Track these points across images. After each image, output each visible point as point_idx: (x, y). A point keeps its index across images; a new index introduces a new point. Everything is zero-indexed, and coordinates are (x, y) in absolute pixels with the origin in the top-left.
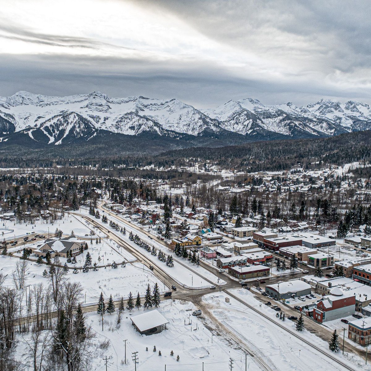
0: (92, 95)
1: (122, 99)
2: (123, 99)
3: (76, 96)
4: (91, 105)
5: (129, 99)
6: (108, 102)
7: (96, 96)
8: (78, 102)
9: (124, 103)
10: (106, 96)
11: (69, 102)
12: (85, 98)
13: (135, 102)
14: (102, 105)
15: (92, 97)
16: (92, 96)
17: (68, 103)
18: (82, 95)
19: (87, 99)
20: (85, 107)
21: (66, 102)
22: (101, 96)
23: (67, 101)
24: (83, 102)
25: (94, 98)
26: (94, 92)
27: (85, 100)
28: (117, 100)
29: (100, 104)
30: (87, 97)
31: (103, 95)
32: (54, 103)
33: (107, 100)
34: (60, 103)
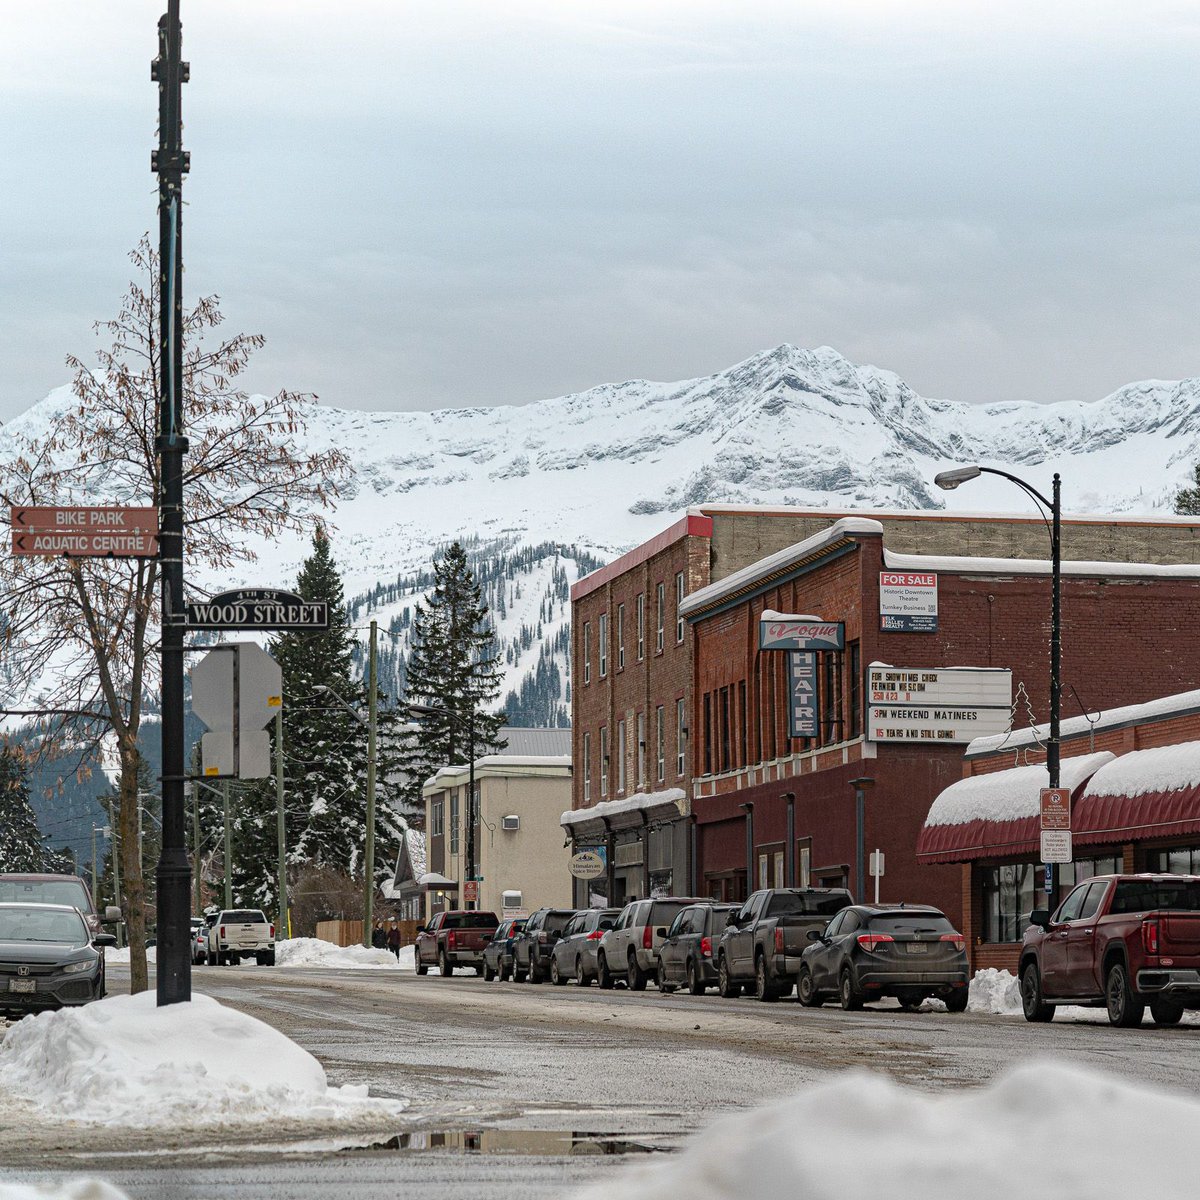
0: (750, 379)
1: (1048, 413)
2: (1070, 409)
3: (598, 399)
4: (738, 478)
5: (1131, 413)
6: (910, 443)
7: (789, 393)
8: (620, 453)
9: (1075, 448)
10: (892, 392)
11: (533, 456)
12: (681, 412)
13: (1182, 441)
14: (844, 472)
15: (750, 404)
16: (749, 392)
17: (519, 469)
18: (655, 389)
19: (704, 425)
20: (679, 496)
21: (502, 462)
22: (838, 392)
23: (517, 451)
24: (664, 453)
25: (774, 408)
26: (779, 355)
27: (691, 430)
28: (1004, 419)
29: (831, 465)
30: (710, 404)
31: (864, 374)
32: (387, 472)
33: (905, 425)
34: (440, 472)
